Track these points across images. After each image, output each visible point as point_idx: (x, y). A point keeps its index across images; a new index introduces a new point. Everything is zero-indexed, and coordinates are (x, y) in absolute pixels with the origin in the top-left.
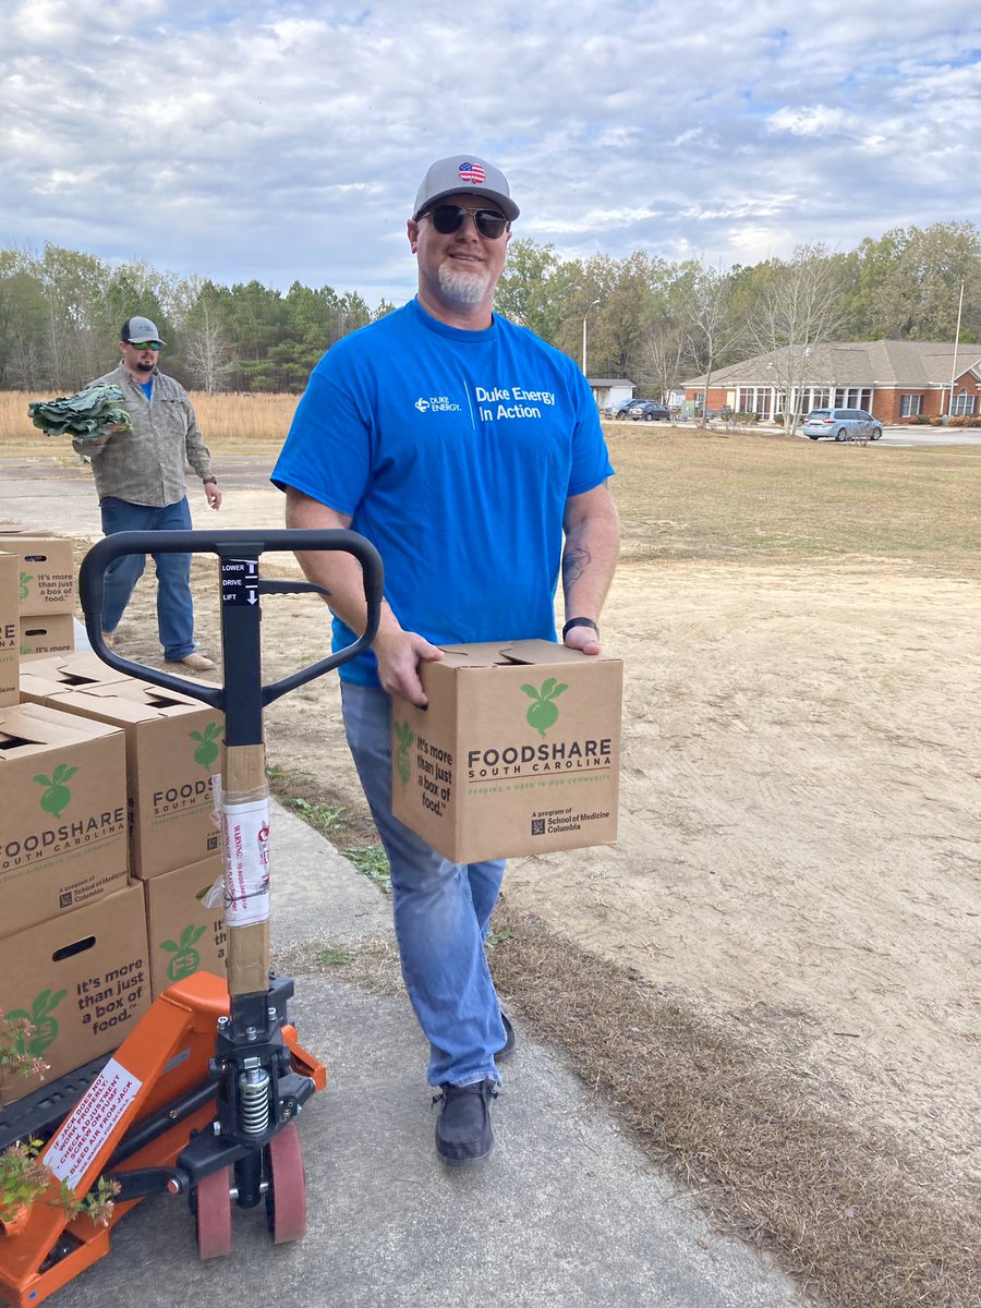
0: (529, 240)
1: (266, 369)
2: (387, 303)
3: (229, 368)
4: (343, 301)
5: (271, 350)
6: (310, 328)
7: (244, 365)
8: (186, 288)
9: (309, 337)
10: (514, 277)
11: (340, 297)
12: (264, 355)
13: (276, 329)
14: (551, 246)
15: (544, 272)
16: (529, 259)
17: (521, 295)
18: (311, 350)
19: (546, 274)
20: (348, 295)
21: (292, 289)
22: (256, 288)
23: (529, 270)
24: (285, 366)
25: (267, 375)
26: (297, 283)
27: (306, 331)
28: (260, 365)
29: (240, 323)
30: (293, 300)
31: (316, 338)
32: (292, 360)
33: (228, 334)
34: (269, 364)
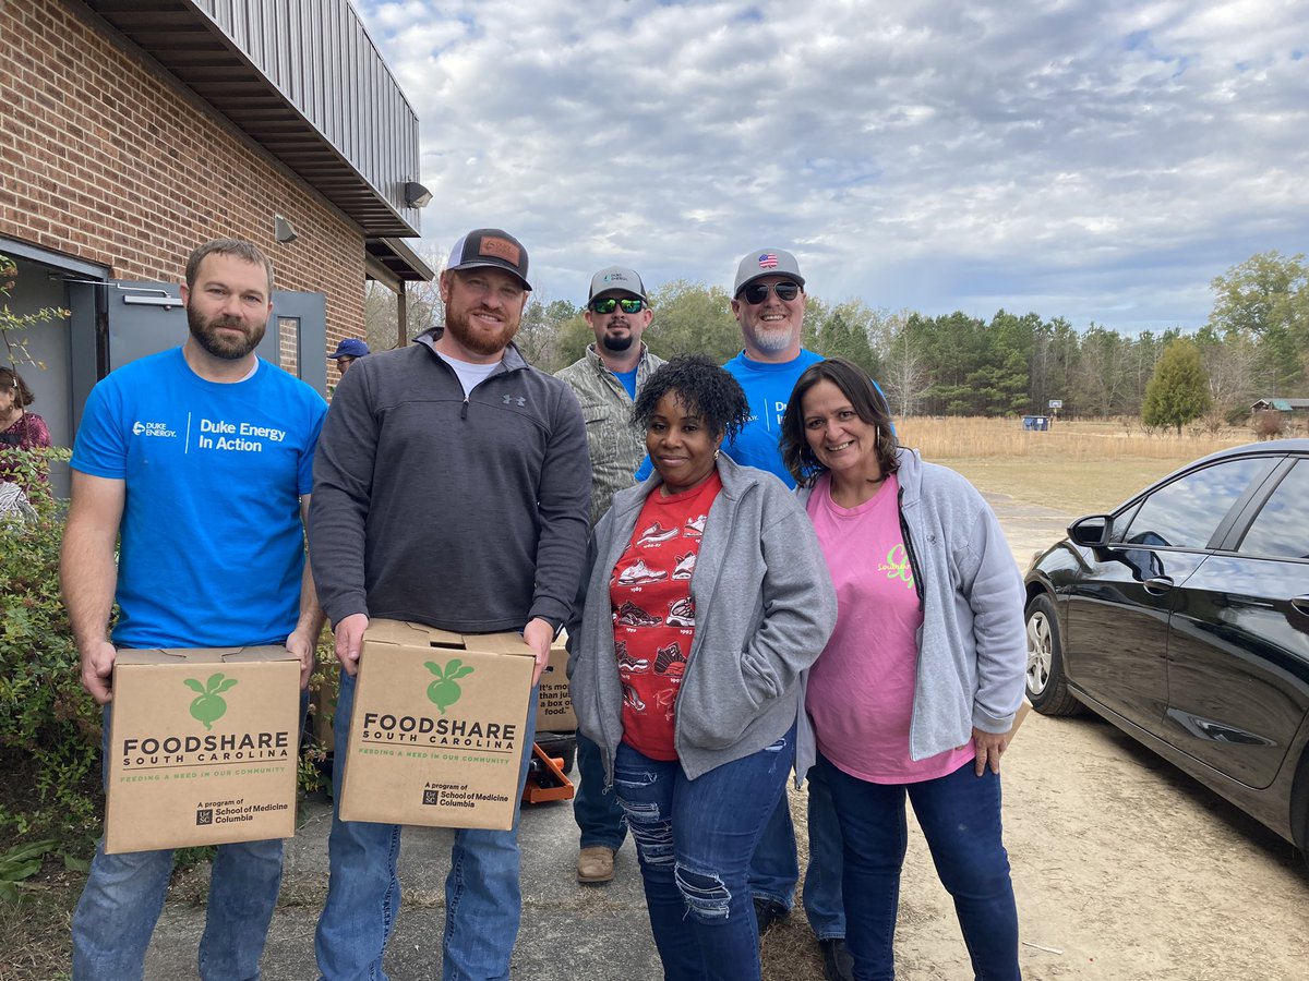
0: (1274, 252)
1: (963, 394)
2: (1097, 326)
3: (924, 394)
4: (1049, 326)
5: (970, 376)
6: (1011, 353)
7: (943, 391)
8: (896, 321)
9: (1009, 362)
10: (1252, 292)
11: (1045, 323)
12: (962, 380)
13: (976, 356)
14: (1300, 257)
15: (1290, 285)
16: (1273, 271)
17: (1260, 311)
18: (1011, 374)
19: (1294, 287)
20: (1055, 321)
21: (996, 317)
22: (958, 317)
23: (1272, 283)
24: (983, 391)
25: (964, 400)
26: (1002, 312)
27: (1005, 358)
28: (957, 390)
29: (942, 352)
30: (995, 328)
31: (1016, 363)
32: (992, 386)
33: (928, 362)
34: (967, 389)
